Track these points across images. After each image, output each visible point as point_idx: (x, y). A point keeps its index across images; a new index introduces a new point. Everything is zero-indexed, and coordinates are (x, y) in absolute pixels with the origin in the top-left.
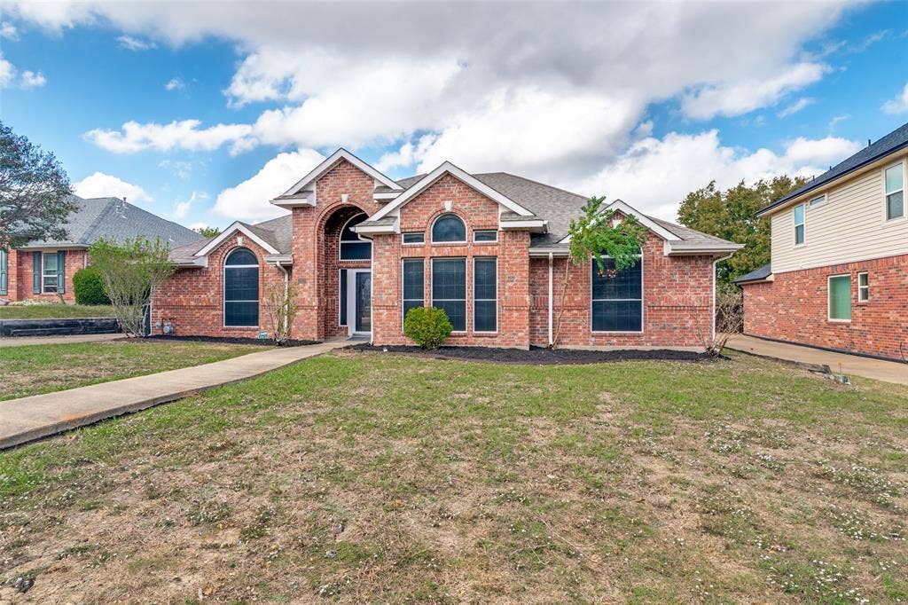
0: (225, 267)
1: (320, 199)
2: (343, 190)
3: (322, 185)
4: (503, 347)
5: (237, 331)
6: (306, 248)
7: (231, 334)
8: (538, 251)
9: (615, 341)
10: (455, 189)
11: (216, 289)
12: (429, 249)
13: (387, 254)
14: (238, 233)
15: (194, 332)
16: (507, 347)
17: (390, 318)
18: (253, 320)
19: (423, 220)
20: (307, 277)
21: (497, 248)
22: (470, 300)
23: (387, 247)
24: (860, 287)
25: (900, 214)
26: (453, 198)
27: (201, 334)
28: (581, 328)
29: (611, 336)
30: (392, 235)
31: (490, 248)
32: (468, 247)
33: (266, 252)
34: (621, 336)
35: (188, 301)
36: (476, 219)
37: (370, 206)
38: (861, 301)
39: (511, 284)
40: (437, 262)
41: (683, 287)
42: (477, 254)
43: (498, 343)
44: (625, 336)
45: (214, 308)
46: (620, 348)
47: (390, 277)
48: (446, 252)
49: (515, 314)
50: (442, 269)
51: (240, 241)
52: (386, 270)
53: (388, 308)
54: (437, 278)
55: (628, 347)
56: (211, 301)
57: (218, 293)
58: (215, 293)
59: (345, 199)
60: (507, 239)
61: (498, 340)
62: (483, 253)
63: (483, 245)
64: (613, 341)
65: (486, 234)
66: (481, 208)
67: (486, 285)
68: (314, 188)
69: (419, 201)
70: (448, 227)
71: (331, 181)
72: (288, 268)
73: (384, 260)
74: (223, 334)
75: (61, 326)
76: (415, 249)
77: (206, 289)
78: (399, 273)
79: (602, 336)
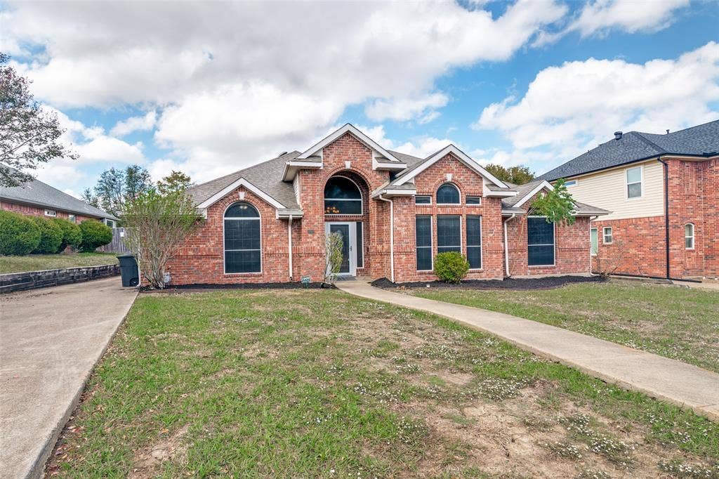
0: (224, 219)
1: (326, 164)
2: (346, 157)
3: (328, 152)
4: (487, 279)
5: (240, 277)
6: (314, 204)
7: (234, 281)
8: (506, 212)
9: (541, 271)
10: (453, 165)
11: (217, 239)
12: (434, 209)
13: (405, 211)
14: (241, 188)
15: (192, 281)
16: (491, 279)
17: (408, 261)
18: (256, 267)
19: (432, 187)
20: (316, 228)
21: (482, 209)
22: (463, 246)
23: (405, 206)
24: (604, 235)
25: (639, 195)
26: (452, 171)
27: (202, 282)
28: (522, 264)
29: (540, 268)
30: (409, 197)
31: (477, 209)
32: (461, 208)
33: (268, 205)
34: (545, 268)
35: (185, 251)
36: (468, 187)
37: (369, 172)
38: (604, 243)
39: (491, 235)
40: (439, 218)
41: (576, 236)
42: (469, 213)
43: (484, 277)
44: (547, 268)
45: (215, 257)
46: (545, 276)
47: (408, 230)
48: (448, 211)
49: (494, 256)
50: (444, 224)
51: (242, 195)
52: (404, 224)
53: (407, 254)
54: (440, 230)
55: (549, 275)
56: (212, 250)
57: (219, 243)
58: (215, 243)
59: (348, 165)
60: (488, 203)
61: (484, 275)
62: (473, 213)
63: (473, 207)
64: (540, 272)
65: (473, 199)
66: (471, 180)
67: (474, 237)
68: (321, 154)
69: (428, 172)
70: (447, 194)
71: (336, 150)
72: (297, 221)
73: (402, 217)
74: (226, 281)
75: (18, 282)
76: (424, 209)
77: (205, 239)
78: (413, 227)
79: (534, 269)
